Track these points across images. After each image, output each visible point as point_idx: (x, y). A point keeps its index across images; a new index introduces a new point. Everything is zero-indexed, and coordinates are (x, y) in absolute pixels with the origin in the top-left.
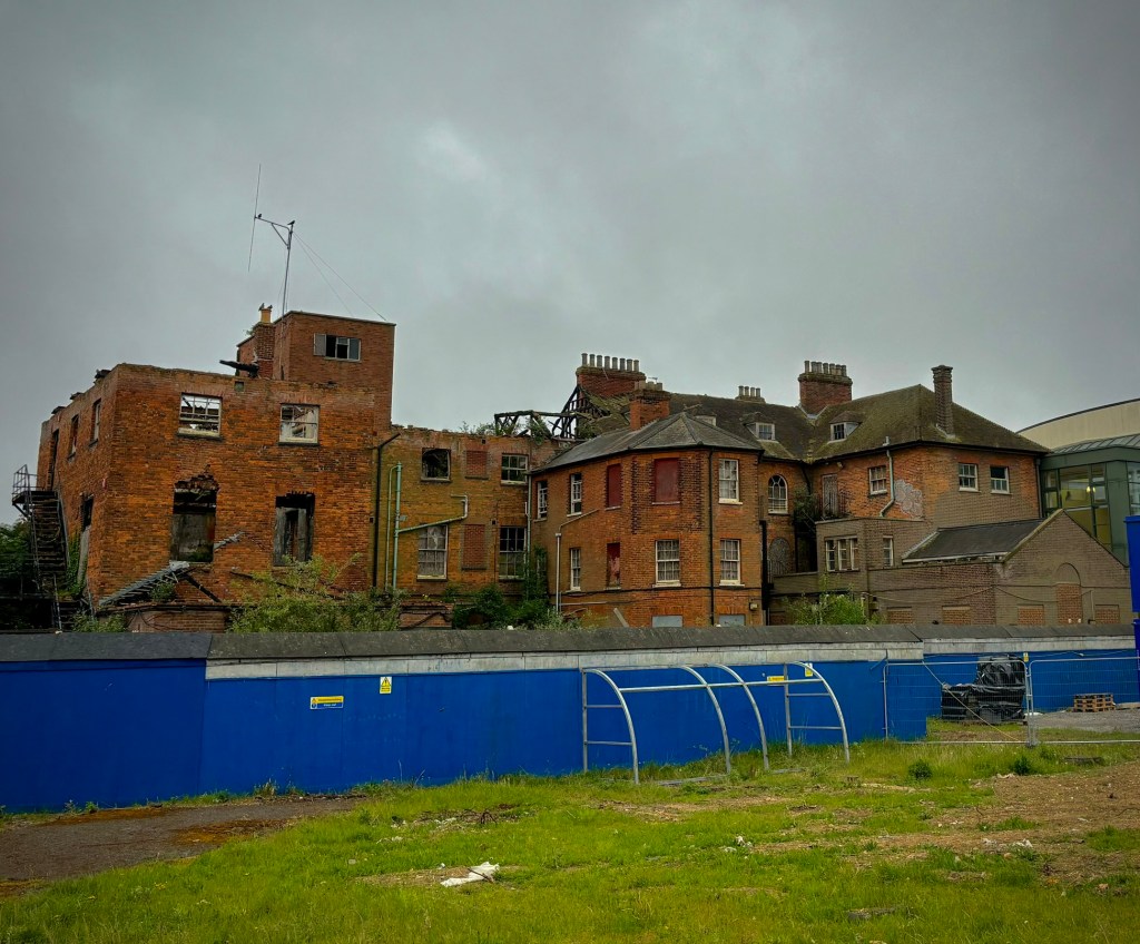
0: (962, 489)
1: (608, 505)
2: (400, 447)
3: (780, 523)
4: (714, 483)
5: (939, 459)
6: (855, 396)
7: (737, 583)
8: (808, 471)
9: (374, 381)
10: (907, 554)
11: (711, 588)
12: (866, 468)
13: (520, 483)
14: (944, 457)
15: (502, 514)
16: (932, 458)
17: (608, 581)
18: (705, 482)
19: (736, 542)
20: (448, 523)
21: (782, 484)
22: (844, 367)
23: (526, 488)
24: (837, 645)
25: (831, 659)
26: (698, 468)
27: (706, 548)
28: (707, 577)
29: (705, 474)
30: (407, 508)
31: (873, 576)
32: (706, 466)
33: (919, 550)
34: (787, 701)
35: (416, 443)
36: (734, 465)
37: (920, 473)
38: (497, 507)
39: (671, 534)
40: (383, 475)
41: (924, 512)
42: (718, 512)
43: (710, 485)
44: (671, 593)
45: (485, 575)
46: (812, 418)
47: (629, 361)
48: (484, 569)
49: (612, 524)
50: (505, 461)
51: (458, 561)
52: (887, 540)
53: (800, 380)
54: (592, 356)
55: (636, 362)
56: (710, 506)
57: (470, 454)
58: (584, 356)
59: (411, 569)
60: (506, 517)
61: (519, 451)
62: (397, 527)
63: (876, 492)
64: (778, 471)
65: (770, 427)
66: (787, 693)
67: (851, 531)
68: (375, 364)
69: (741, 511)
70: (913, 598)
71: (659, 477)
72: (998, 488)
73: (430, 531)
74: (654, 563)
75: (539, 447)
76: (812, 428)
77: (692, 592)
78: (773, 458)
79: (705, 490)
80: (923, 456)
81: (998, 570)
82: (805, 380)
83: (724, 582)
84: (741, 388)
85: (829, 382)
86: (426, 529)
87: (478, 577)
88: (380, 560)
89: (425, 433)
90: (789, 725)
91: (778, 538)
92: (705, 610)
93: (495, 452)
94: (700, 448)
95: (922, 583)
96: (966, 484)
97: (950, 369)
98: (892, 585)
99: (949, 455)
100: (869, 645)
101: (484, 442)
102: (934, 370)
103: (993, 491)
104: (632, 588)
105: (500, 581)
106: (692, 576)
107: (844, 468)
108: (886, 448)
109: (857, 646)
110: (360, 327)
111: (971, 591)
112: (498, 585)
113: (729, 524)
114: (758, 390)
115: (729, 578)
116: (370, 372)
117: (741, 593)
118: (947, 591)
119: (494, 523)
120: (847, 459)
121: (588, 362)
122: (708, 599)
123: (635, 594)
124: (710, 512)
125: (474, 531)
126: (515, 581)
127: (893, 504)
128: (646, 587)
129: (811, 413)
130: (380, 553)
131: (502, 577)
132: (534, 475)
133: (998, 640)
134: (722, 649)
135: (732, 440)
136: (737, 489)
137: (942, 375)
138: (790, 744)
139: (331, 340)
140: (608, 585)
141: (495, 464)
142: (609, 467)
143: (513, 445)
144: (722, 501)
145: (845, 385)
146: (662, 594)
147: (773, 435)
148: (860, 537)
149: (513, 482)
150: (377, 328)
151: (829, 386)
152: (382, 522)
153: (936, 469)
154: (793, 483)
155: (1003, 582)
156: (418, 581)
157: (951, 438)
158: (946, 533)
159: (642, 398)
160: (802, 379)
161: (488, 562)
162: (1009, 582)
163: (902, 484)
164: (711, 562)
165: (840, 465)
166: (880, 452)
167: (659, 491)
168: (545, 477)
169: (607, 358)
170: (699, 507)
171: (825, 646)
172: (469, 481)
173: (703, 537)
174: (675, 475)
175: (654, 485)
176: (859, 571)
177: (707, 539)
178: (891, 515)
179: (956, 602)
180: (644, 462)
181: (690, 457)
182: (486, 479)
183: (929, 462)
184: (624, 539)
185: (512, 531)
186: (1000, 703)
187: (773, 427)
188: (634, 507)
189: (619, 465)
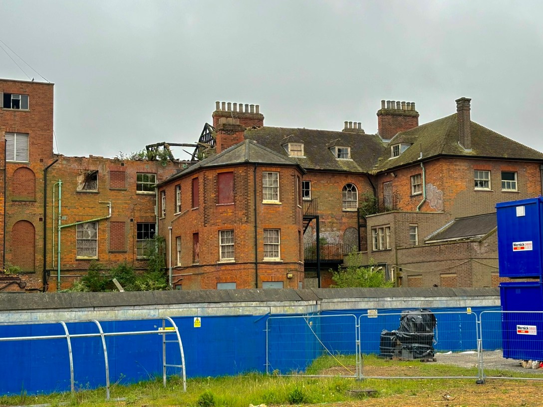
0: (476, 189)
1: (193, 207)
2: (60, 169)
3: (351, 217)
4: (258, 189)
5: (457, 168)
6: (420, 124)
7: (278, 259)
8: (373, 180)
9: (39, 124)
10: (429, 237)
11: (256, 263)
12: (409, 176)
13: (151, 192)
14: (462, 166)
15: (137, 214)
16: (452, 167)
17: (194, 259)
18: (252, 189)
19: (277, 231)
20: (98, 221)
21: (354, 189)
22: (413, 104)
23: (154, 196)
24: (224, 304)
25: (218, 314)
26: (246, 179)
27: (253, 235)
28: (253, 256)
29: (251, 183)
30: (67, 211)
31: (400, 252)
32: (252, 177)
33: (438, 234)
34: (164, 347)
35: (72, 166)
36: (276, 176)
37: (442, 178)
38: (134, 209)
39: (229, 226)
40: (48, 188)
41: (444, 206)
42: (261, 210)
43: (255, 191)
44: (229, 267)
45: (126, 255)
46: (385, 142)
47: (252, 106)
48: (126, 252)
49: (194, 221)
50: (139, 179)
51: (107, 246)
52: (414, 228)
53: (378, 115)
54: (223, 104)
55: (257, 107)
56: (255, 206)
57: (112, 173)
58: (218, 103)
59: (71, 252)
60: (141, 216)
61: (149, 171)
62: (60, 223)
63: (416, 193)
64: (350, 180)
65: (347, 150)
66: (164, 340)
67: (386, 222)
68: (40, 112)
69: (281, 209)
70: (423, 268)
71: (221, 186)
72: (509, 187)
73: (86, 226)
74: (218, 247)
75: (164, 168)
76: (383, 149)
77: (243, 266)
78: (345, 171)
79: (251, 195)
80: (444, 166)
81: (475, 247)
82: (381, 114)
83: (266, 259)
84: (346, 123)
85: (400, 115)
86: (81, 225)
87: (121, 258)
88: (49, 246)
89: (79, 160)
90: (164, 364)
91: (350, 228)
92: (251, 279)
93: (132, 172)
94: (246, 164)
95: (428, 258)
96: (482, 186)
97: (469, 100)
98: (410, 260)
99: (466, 164)
100: (254, 304)
101: (123, 164)
102: (457, 101)
103: (504, 190)
104: (204, 264)
105: (137, 260)
106: (242, 255)
107: (396, 176)
108: (420, 161)
109: (243, 304)
110: (28, 86)
111: (457, 263)
112: (136, 262)
113: (270, 218)
114: (360, 124)
115: (272, 256)
116: (36, 118)
117: (280, 266)
118: (443, 263)
119: (132, 220)
120: (397, 170)
121: (221, 108)
122: (254, 271)
123: (206, 269)
124: (255, 210)
125: (117, 226)
126: (144, 260)
127: (425, 202)
128: (213, 263)
129: (386, 138)
130: (48, 242)
131: (139, 257)
132: (159, 186)
133: (444, 298)
134: (116, 309)
135: (275, 157)
136: (278, 193)
137: (464, 104)
138: (165, 377)
139: (7, 97)
140: (194, 262)
141: (132, 181)
142: (193, 179)
143: (145, 166)
144: (265, 202)
145: (413, 117)
146: (223, 268)
147: (349, 155)
148: (392, 225)
149: (146, 192)
150: (41, 86)
151: (400, 118)
152: (48, 221)
153: (455, 175)
154: (363, 189)
155: (480, 256)
156: (77, 260)
157: (468, 152)
158: (460, 221)
159: (223, 130)
160: (380, 114)
161: (128, 247)
162: (485, 255)
163: (431, 187)
164: (256, 245)
165: (393, 175)
166: (416, 164)
167: (221, 196)
168: (164, 188)
169: (235, 104)
170: (247, 207)
171: (213, 305)
172: (113, 192)
173: (250, 228)
174: (231, 184)
175: (218, 191)
176: (390, 250)
177: (253, 229)
178: (424, 209)
179: (448, 271)
180: (211, 175)
181: (240, 171)
182: (125, 190)
183: (449, 170)
184: (200, 230)
185: (146, 226)
186: (413, 345)
187: (349, 150)
188: (205, 208)
189: (197, 178)
